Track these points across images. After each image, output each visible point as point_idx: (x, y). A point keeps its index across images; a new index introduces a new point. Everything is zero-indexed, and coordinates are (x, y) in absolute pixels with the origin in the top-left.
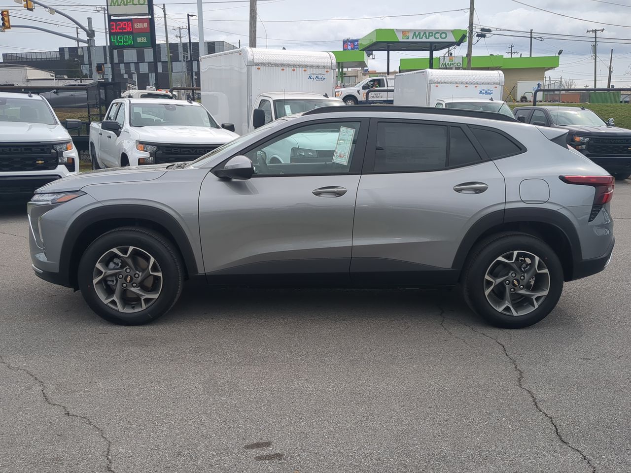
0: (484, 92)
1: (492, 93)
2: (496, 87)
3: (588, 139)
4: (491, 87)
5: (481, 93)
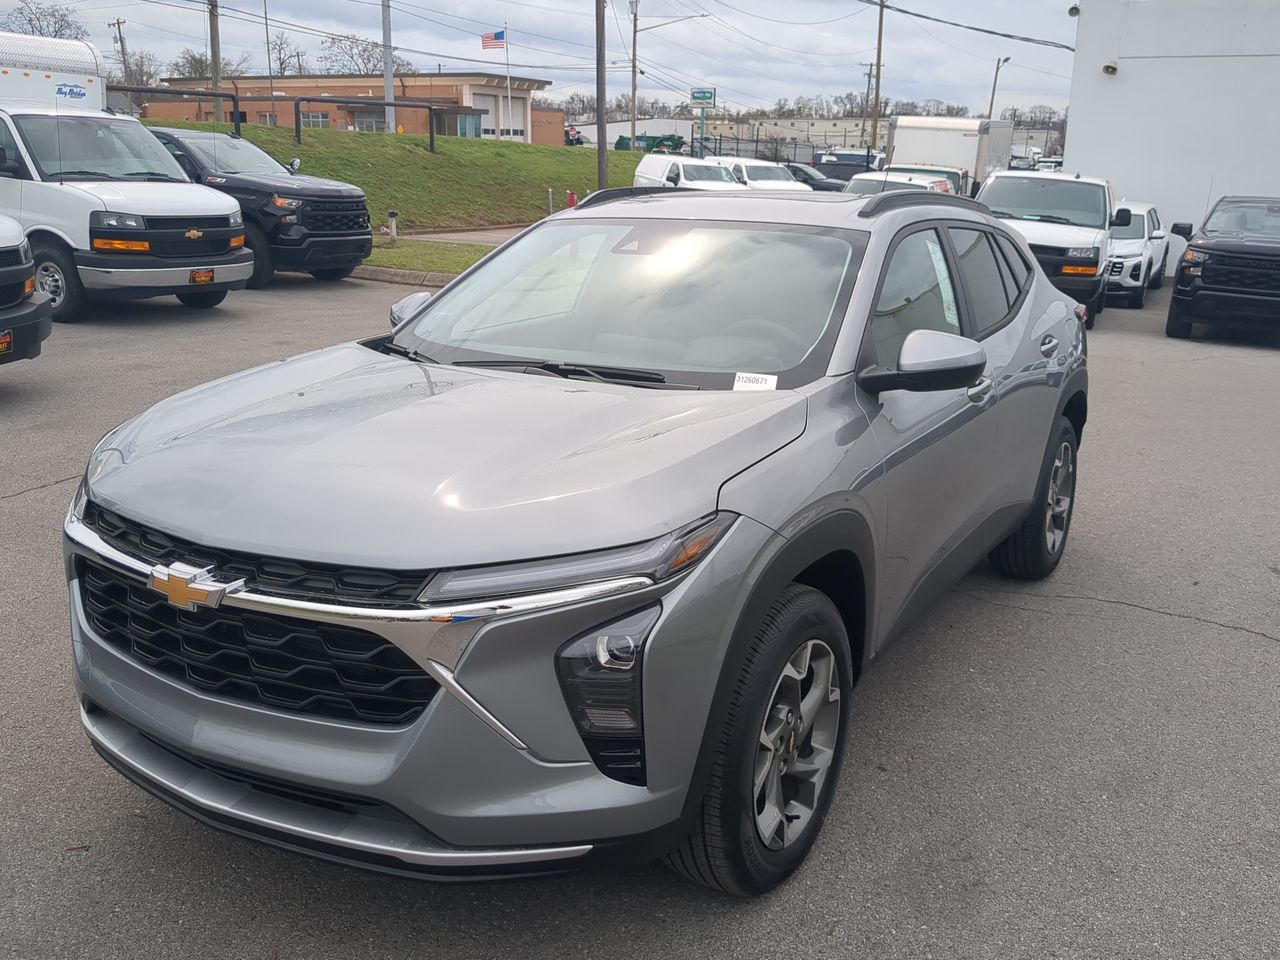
0: (67, 90)
1: (84, 95)
2: (90, 81)
3: (301, 202)
4: (80, 80)
5: (60, 91)
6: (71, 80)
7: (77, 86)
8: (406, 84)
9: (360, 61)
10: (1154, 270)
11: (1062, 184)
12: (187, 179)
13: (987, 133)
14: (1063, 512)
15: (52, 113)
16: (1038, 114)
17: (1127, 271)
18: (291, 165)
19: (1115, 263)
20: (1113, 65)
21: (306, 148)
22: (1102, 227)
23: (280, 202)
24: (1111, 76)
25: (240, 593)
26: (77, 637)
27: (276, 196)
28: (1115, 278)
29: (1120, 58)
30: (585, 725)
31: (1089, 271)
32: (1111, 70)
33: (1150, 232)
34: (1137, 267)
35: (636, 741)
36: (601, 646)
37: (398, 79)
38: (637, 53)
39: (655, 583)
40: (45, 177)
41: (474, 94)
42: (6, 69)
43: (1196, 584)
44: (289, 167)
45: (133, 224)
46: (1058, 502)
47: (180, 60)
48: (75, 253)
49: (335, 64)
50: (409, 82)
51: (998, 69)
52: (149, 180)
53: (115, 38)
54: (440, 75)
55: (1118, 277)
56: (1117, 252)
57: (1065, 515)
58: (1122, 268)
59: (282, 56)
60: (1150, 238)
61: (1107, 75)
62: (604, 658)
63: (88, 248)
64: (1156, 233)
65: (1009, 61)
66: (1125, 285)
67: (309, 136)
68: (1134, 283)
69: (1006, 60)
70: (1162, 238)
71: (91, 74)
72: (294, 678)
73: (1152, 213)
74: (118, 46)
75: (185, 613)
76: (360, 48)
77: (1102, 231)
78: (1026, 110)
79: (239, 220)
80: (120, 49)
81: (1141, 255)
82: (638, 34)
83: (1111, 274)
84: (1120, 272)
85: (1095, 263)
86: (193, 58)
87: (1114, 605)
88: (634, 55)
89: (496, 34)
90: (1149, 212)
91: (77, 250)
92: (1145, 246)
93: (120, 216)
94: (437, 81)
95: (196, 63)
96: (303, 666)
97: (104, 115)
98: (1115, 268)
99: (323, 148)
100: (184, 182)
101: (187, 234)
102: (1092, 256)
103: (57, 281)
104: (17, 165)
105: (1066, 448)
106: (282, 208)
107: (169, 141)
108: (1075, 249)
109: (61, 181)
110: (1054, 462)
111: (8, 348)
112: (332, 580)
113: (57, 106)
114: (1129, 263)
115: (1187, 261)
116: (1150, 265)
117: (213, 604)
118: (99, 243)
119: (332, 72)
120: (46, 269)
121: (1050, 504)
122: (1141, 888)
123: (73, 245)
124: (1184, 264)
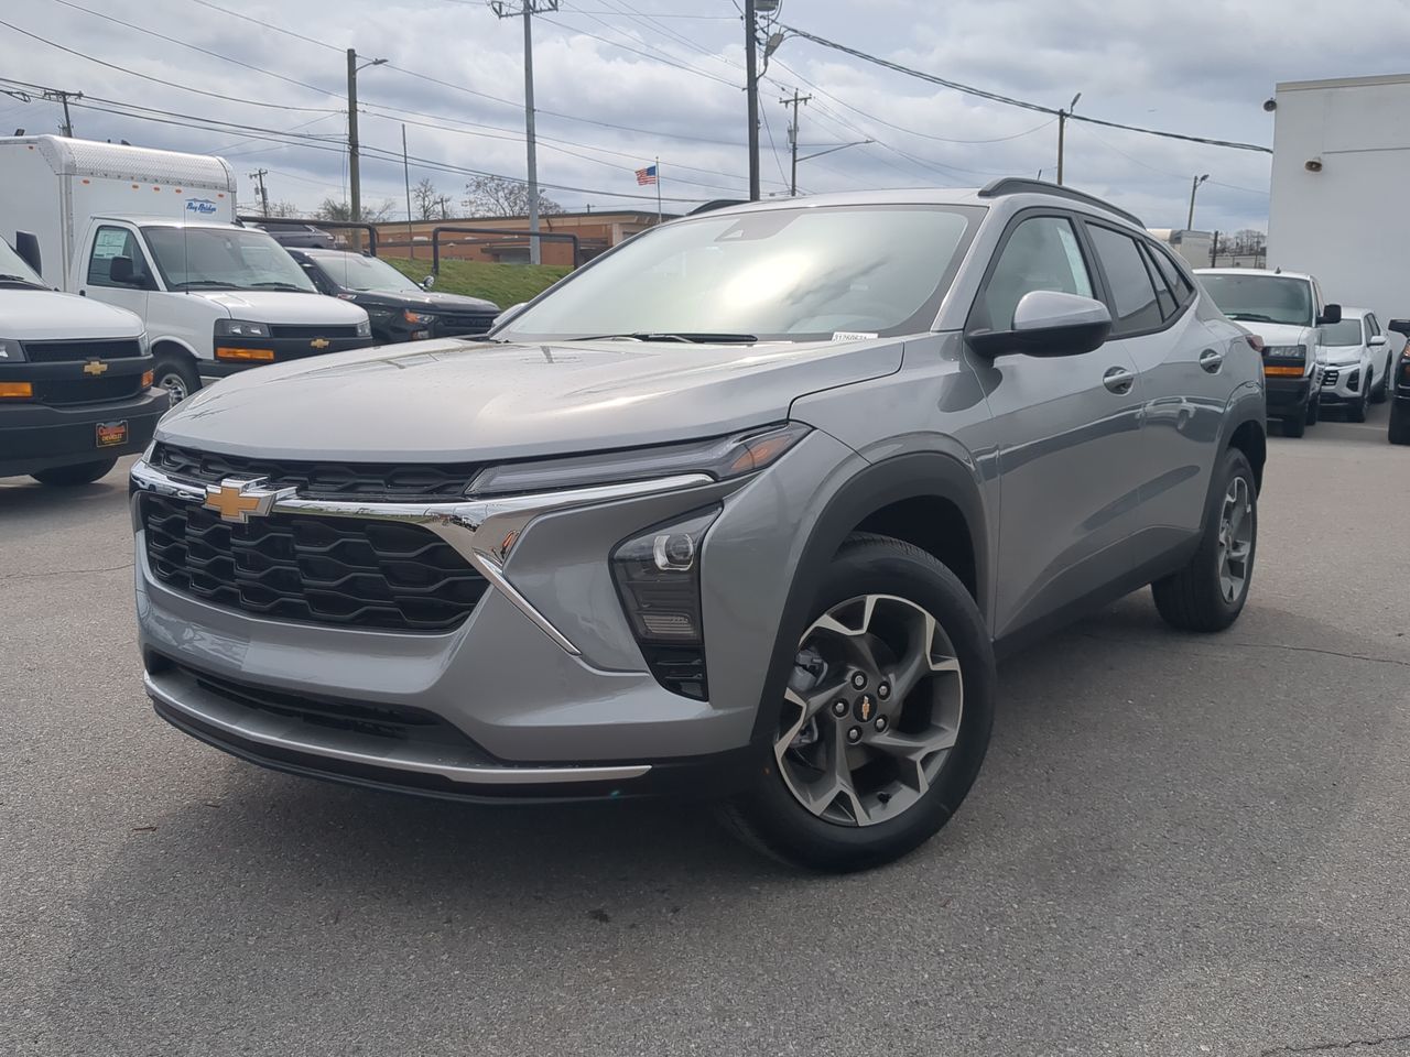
5: (190, 206)
6: (202, 195)
7: (207, 201)
8: (554, 225)
9: (506, 204)
10: (1375, 380)
11: (1260, 280)
12: (315, 290)
13: (1180, 243)
14: (1242, 557)
15: (179, 225)
16: (1245, 240)
17: (1343, 381)
18: (425, 283)
19: (1328, 372)
20: (1317, 161)
21: (444, 279)
22: (1308, 324)
23: (412, 317)
24: (1314, 173)
25: (289, 499)
26: (141, 587)
27: (407, 311)
28: (1329, 388)
29: (1325, 153)
30: (641, 631)
31: (1296, 371)
32: (1314, 166)
33: (1368, 339)
34: (1354, 376)
35: (696, 649)
36: (659, 547)
37: (545, 220)
38: (797, 183)
39: (716, 482)
40: (171, 287)
41: (624, 233)
42: (136, 184)
43: (1400, 635)
44: (422, 285)
45: (258, 332)
46: (1236, 547)
47: (321, 211)
48: (199, 363)
49: (480, 208)
50: (556, 223)
51: (1195, 187)
52: (276, 290)
53: (257, 189)
54: (589, 214)
55: (1333, 387)
56: (1330, 359)
57: (1245, 561)
58: (1337, 377)
59: (427, 203)
60: (1369, 345)
61: (1311, 172)
62: (661, 560)
63: (212, 358)
64: (1375, 339)
65: (1208, 179)
66: (1342, 395)
67: (449, 268)
68: (1351, 393)
69: (1204, 178)
70: (1382, 344)
71: (222, 188)
72: (343, 587)
73: (1370, 318)
74: (260, 197)
75: (238, 527)
76: (506, 191)
77: (1308, 329)
78: (1231, 236)
79: (368, 331)
80: (261, 200)
81: (1359, 362)
82: (797, 164)
83: (1324, 384)
84: (1335, 381)
85: (1301, 363)
86: (335, 208)
87: (1301, 652)
88: (794, 186)
89: (648, 170)
90: (1366, 317)
91: (200, 360)
92: (1364, 352)
93: (246, 324)
94: (586, 221)
95: (337, 212)
96: (353, 574)
97: (232, 227)
98: (1331, 377)
99: (463, 279)
100: (312, 292)
101: (313, 344)
102: (1297, 355)
103: (179, 393)
104: (143, 275)
105: (1240, 484)
106: (413, 323)
107: (301, 259)
108: (1278, 348)
109: (187, 291)
110: (1225, 497)
111: (123, 439)
112: (382, 482)
113: (185, 218)
114: (1345, 371)
115: (1405, 357)
116: (1370, 373)
117: (263, 511)
118: (223, 352)
119: (477, 216)
120: (169, 382)
121: (1222, 544)
122: (1307, 875)
123: (197, 355)
124: (1404, 361)
